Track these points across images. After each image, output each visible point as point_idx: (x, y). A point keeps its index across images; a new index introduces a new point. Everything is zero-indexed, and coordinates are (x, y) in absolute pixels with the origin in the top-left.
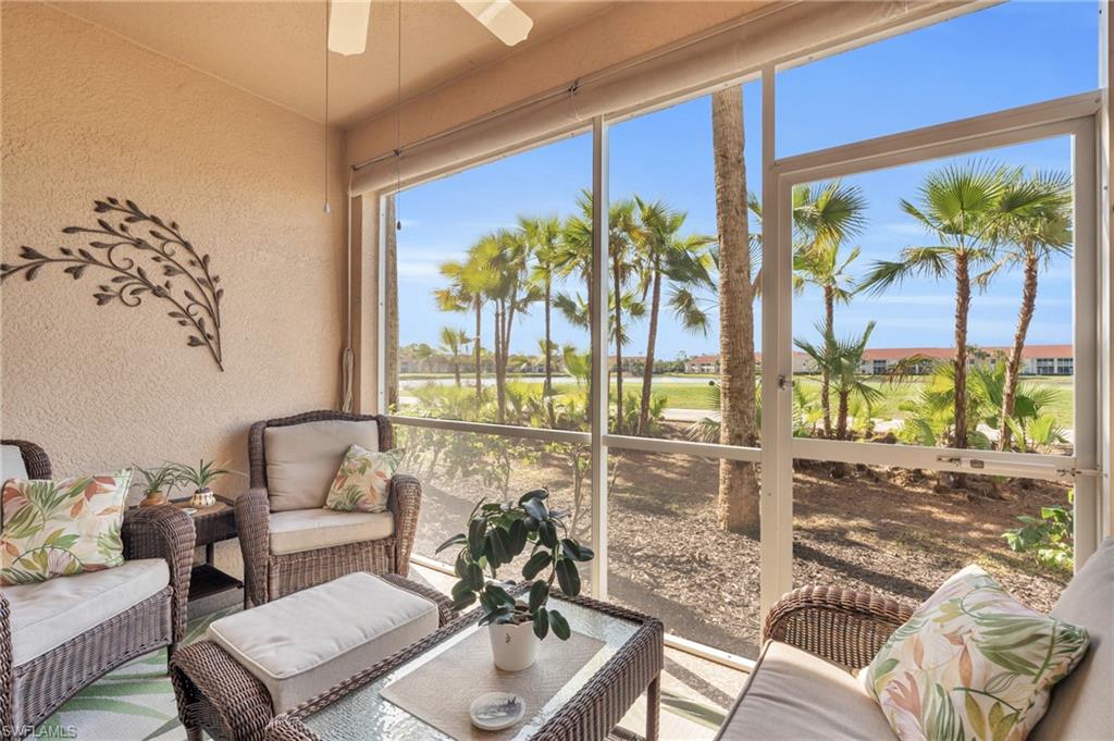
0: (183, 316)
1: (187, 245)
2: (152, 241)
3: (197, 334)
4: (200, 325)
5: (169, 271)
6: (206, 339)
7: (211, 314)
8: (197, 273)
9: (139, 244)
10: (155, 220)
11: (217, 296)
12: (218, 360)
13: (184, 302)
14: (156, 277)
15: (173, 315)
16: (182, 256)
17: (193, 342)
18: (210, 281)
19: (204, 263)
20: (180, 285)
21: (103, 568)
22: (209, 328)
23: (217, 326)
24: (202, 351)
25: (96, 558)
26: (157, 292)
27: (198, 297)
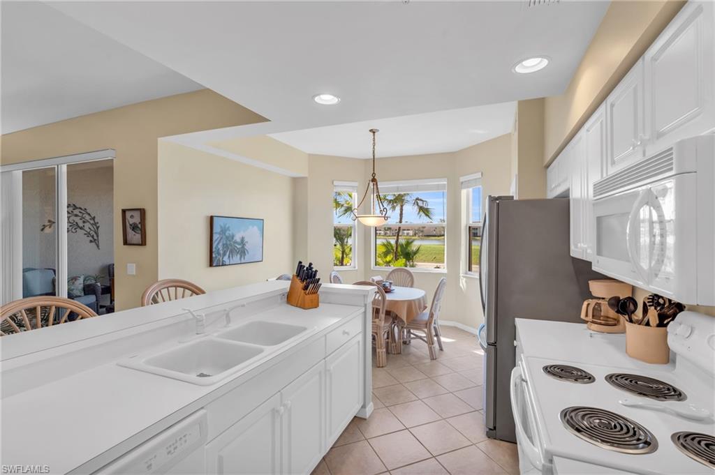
0: (88, 234)
1: (89, 214)
2: (80, 214)
3: (92, 239)
4: (93, 237)
5: (84, 222)
6: (95, 241)
7: (96, 233)
8: (92, 222)
9: (76, 215)
10: (80, 208)
11: (98, 228)
12: (98, 246)
13: (89, 230)
14: (81, 224)
15: (85, 234)
16: (88, 217)
17: (91, 241)
18: (96, 224)
19: (94, 219)
20: (87, 226)
21: (80, 296)
22: (95, 238)
23: (98, 236)
24: (93, 244)
25: (79, 294)
26: (81, 228)
27: (92, 229)
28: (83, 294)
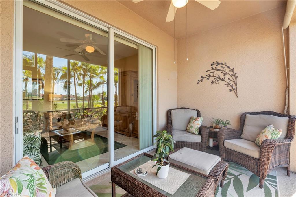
0: (228, 85)
1: (228, 67)
2: (221, 69)
3: (231, 88)
4: (232, 86)
5: (225, 74)
6: (233, 90)
7: (235, 83)
8: (231, 73)
9: (219, 70)
10: (222, 64)
11: (236, 78)
12: (237, 95)
13: (228, 81)
14: (222, 77)
15: (226, 84)
16: (227, 70)
17: (230, 91)
18: (234, 75)
19: (233, 70)
20: (227, 77)
21: (195, 134)
22: (234, 87)
23: (236, 86)
24: (232, 93)
25: (194, 132)
26: (222, 80)
27: (232, 79)
28: (197, 133)
